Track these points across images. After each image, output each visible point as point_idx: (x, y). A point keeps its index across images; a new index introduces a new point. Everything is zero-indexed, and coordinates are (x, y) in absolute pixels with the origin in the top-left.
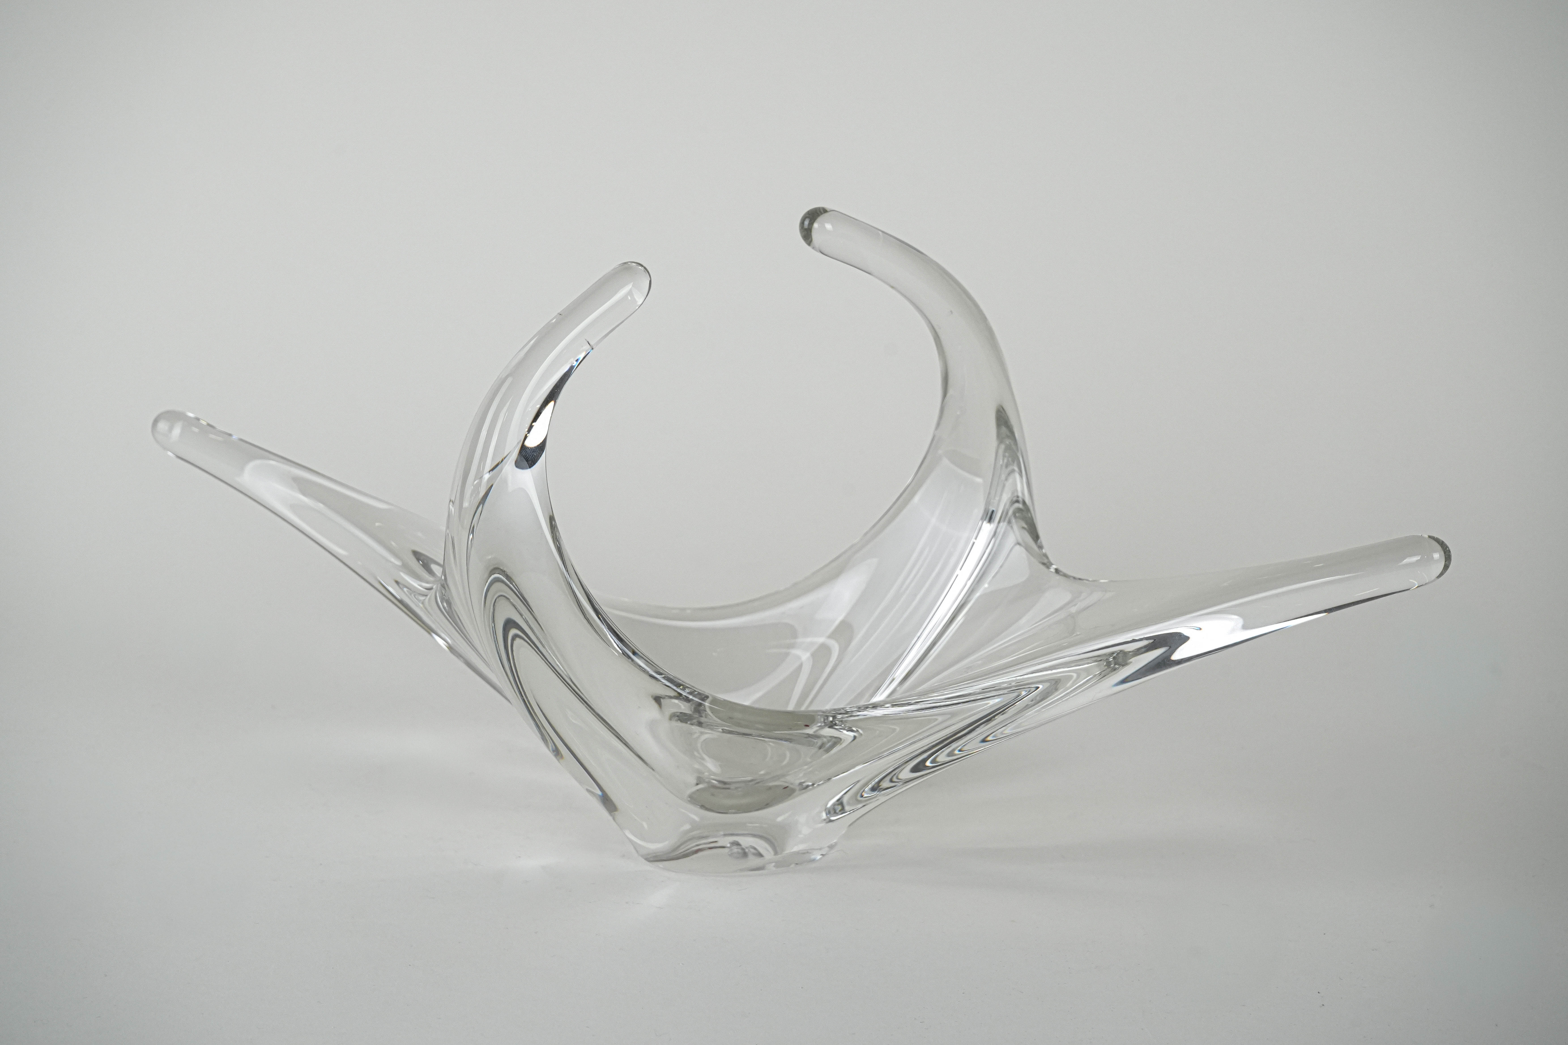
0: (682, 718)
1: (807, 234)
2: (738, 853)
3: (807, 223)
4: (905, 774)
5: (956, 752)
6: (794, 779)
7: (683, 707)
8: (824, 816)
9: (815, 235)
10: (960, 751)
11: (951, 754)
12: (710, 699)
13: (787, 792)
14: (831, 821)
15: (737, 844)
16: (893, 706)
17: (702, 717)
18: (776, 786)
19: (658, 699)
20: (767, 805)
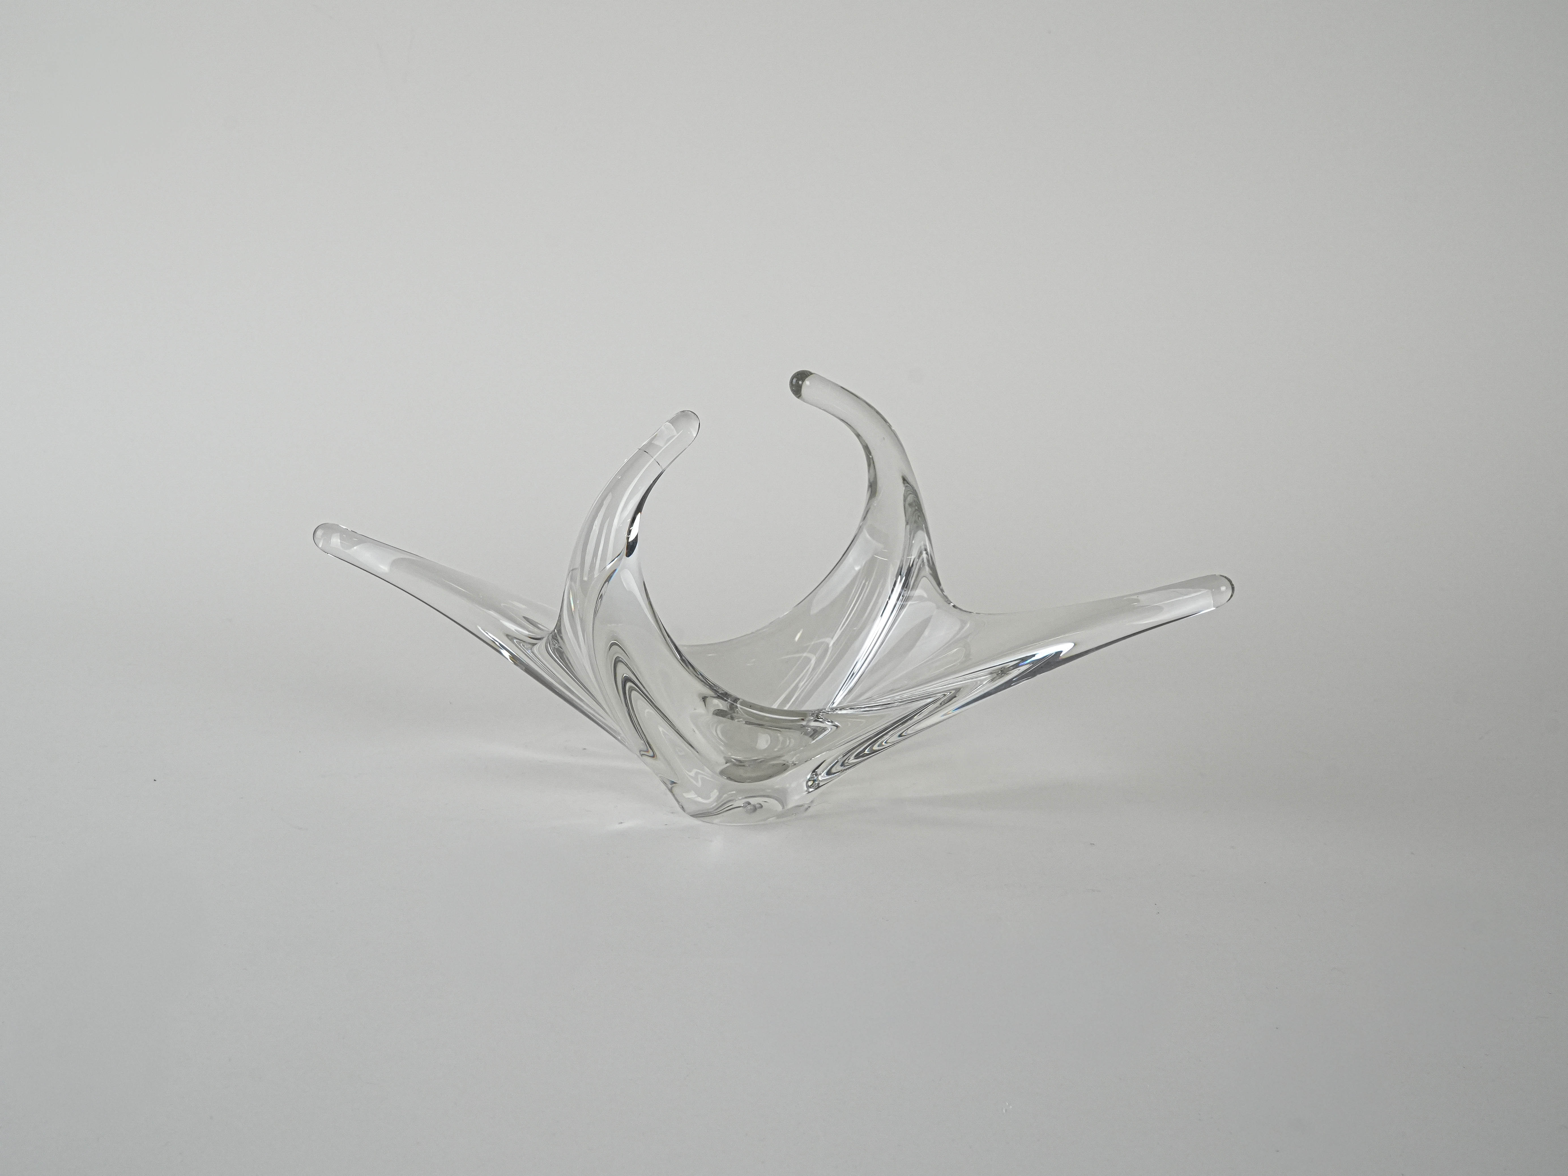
0: (719, 713)
1: (797, 390)
2: (751, 809)
3: (794, 380)
4: (852, 760)
5: (884, 744)
6: (789, 759)
7: (721, 705)
8: (806, 789)
9: (804, 391)
10: (886, 743)
11: (880, 745)
12: (741, 700)
13: (784, 768)
14: (809, 792)
15: (749, 803)
16: (851, 709)
17: (734, 712)
18: (777, 764)
19: (704, 699)
20: (770, 777)
